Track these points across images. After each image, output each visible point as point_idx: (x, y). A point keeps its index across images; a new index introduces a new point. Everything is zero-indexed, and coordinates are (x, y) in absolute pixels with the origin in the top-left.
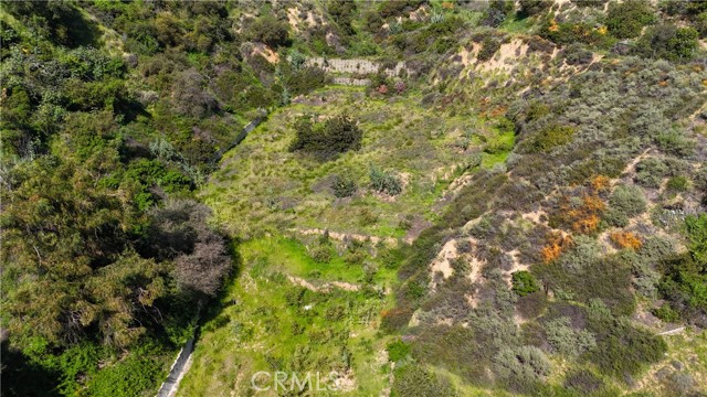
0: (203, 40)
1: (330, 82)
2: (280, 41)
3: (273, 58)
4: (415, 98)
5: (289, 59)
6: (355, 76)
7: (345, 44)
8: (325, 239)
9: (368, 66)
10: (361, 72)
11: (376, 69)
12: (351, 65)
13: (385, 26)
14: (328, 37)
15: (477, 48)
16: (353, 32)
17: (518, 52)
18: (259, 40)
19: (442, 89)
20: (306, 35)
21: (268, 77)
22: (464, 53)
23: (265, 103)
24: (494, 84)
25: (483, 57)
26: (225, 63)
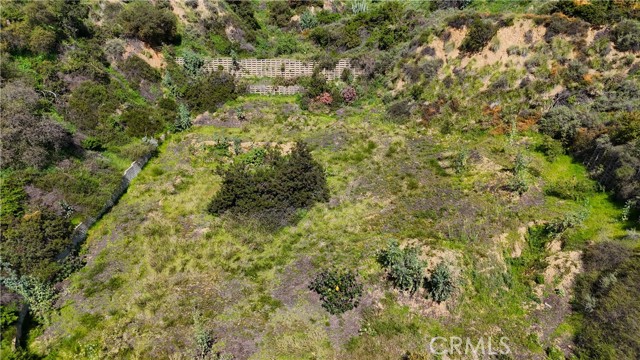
0: (40, 35)
1: (244, 91)
2: (164, 35)
3: (156, 60)
4: (373, 108)
5: (180, 62)
6: (280, 82)
7: (251, 40)
9: (299, 67)
10: (287, 76)
11: (308, 71)
12: (273, 66)
13: (296, 18)
14: (229, 30)
15: (460, 36)
16: (257, 26)
17: (528, 38)
18: (134, 35)
19: (416, 95)
20: (199, 29)
21: (152, 88)
22: (436, 43)
23: (153, 128)
24: (499, 85)
25: (470, 48)
26: (82, 71)
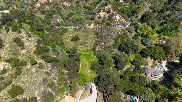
1: (68, 30)
2: (59, 25)
3: (59, 28)
4: (81, 31)
5: (61, 27)
6: (71, 29)
8: (84, 50)
9: (73, 27)
12: (71, 27)
13: (69, 19)
15: (88, 24)
17: (93, 25)
18: (56, 25)
19: (85, 30)
20: (61, 23)
21: (60, 31)
22: (86, 25)
24: (91, 29)
